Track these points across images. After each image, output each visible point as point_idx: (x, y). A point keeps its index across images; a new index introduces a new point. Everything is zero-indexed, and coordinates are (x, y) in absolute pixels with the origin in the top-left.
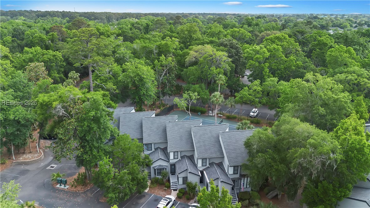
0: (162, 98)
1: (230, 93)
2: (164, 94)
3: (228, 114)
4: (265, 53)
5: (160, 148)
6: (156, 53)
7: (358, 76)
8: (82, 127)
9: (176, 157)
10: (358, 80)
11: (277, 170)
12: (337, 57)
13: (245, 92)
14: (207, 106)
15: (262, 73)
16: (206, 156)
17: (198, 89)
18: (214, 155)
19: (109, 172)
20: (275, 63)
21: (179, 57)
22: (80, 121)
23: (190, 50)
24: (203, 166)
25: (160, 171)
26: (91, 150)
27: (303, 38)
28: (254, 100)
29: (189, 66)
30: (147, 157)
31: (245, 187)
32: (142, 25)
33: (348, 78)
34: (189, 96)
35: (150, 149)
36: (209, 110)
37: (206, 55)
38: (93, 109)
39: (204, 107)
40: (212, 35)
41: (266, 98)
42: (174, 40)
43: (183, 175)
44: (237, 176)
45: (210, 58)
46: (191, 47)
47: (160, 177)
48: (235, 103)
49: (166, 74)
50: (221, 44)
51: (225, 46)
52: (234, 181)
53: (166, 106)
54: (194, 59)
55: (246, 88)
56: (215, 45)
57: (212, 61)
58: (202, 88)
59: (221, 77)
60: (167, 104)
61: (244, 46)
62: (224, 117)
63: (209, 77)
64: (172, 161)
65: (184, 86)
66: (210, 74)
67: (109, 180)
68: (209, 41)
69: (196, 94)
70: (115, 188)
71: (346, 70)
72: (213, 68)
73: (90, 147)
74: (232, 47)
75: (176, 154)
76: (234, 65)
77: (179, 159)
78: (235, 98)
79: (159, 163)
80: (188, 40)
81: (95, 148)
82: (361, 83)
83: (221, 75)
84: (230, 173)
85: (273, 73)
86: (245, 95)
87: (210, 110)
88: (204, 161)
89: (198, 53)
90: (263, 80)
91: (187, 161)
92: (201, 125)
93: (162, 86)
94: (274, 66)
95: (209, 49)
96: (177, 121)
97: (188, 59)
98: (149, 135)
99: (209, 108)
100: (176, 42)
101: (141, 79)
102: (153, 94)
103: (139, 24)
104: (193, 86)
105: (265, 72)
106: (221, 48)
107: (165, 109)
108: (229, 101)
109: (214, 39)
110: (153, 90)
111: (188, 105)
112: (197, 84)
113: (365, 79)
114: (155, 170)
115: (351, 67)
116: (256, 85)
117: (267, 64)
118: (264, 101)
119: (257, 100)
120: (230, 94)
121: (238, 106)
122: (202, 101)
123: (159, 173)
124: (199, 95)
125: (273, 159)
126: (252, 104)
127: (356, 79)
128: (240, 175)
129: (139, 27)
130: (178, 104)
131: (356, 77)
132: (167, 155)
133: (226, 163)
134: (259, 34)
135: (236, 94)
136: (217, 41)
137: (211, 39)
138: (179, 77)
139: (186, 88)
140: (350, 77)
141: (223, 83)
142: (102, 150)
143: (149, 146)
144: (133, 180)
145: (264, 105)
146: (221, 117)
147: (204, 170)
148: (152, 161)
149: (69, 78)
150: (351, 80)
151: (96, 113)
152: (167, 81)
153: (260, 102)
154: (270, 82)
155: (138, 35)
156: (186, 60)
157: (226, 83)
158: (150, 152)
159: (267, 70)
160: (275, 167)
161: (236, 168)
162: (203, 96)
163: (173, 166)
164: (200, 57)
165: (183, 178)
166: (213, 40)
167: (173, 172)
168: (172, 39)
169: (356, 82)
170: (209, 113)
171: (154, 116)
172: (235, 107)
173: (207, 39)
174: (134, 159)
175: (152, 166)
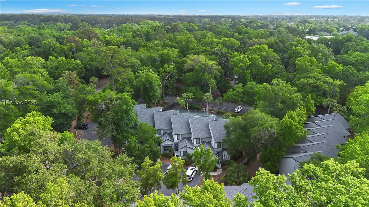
0: (165, 98)
1: (220, 93)
2: (167, 95)
3: (218, 111)
4: (247, 62)
5: (167, 133)
6: (159, 61)
7: (317, 80)
8: (117, 116)
9: (179, 138)
10: (317, 83)
11: (243, 142)
12: (302, 65)
13: (230, 93)
14: (201, 104)
15: (245, 78)
16: (199, 137)
17: (194, 91)
18: (205, 136)
19: (135, 147)
20: (255, 69)
21: (178, 64)
22: (116, 113)
23: (188, 58)
24: (197, 143)
25: (167, 148)
26: (122, 132)
27: (284, 47)
28: (237, 99)
29: (187, 72)
30: (158, 138)
31: (226, 157)
32: (143, 32)
33: (309, 82)
34: (187, 96)
35: (160, 133)
36: (202, 107)
37: (200, 64)
38: (124, 105)
39: (199, 105)
40: (206, 44)
41: (246, 98)
42: (174, 50)
43: (184, 150)
44: (220, 149)
45: (204, 66)
46: (188, 56)
47: (167, 152)
48: (223, 101)
49: (168, 79)
50: (214, 54)
51: (216, 54)
52: (218, 152)
53: (168, 105)
54: (191, 67)
55: (232, 90)
56: (208, 53)
57: (205, 69)
58: (197, 90)
59: (212, 81)
60: (169, 103)
61: (232, 54)
62: (215, 113)
63: (203, 82)
64: (176, 141)
65: (183, 88)
66: (203, 79)
67: (135, 151)
68: (204, 50)
69: (192, 94)
70: (139, 156)
71: (308, 75)
72: (206, 74)
73: (121, 130)
74: (222, 56)
75: (179, 136)
76: (223, 71)
77: (180, 140)
78: (223, 98)
79: (167, 142)
80: (186, 49)
81: (124, 131)
82: (318, 85)
83: (212, 80)
84: (215, 148)
85: (254, 77)
86: (230, 95)
87: (204, 107)
88: (198, 140)
89: (194, 62)
90: (244, 83)
91: (186, 141)
92: (196, 116)
93: (165, 88)
94: (255, 72)
95: (202, 58)
96: (179, 114)
97: (186, 67)
98: (159, 124)
99: (203, 106)
100: (175, 52)
101: (151, 84)
102: (159, 95)
103: (140, 31)
104: (190, 88)
105: (247, 77)
106: (213, 56)
107: (168, 106)
108: (218, 100)
109: (207, 48)
110: (159, 92)
111: (186, 103)
112: (193, 86)
113: (321, 83)
114: (164, 147)
115: (313, 73)
116: (239, 87)
117: (249, 71)
118: (245, 99)
119: (239, 99)
120: (220, 95)
121: (225, 104)
122: (198, 100)
123: (167, 150)
124: (194, 95)
125: (241, 135)
126: (235, 102)
127: (315, 83)
128: (222, 149)
129: (141, 34)
130: (179, 102)
131: (315, 81)
132: (172, 138)
133: (213, 141)
134: (248, 41)
135: (224, 94)
136: (210, 50)
137: (205, 48)
138: (178, 81)
139: (184, 90)
140: (310, 81)
141: (213, 86)
142: (129, 132)
143: (159, 131)
144: (151, 151)
145: (245, 102)
146: (213, 112)
147: (198, 146)
148: (162, 140)
149: (90, 82)
150: (311, 83)
151: (127, 107)
152: (169, 85)
153: (242, 101)
154: (249, 85)
155: (140, 43)
156: (184, 67)
157: (216, 86)
158: (160, 136)
159: (249, 76)
160: (242, 140)
161: (219, 144)
162: (198, 96)
163: (177, 145)
164: (196, 65)
165: (184, 152)
166: (206, 50)
167: (177, 149)
168: (172, 49)
169: (315, 85)
170: (202, 109)
171: (162, 110)
172: (223, 105)
173: (201, 48)
174: (151, 138)
175: (162, 144)
